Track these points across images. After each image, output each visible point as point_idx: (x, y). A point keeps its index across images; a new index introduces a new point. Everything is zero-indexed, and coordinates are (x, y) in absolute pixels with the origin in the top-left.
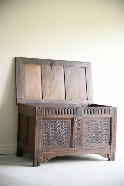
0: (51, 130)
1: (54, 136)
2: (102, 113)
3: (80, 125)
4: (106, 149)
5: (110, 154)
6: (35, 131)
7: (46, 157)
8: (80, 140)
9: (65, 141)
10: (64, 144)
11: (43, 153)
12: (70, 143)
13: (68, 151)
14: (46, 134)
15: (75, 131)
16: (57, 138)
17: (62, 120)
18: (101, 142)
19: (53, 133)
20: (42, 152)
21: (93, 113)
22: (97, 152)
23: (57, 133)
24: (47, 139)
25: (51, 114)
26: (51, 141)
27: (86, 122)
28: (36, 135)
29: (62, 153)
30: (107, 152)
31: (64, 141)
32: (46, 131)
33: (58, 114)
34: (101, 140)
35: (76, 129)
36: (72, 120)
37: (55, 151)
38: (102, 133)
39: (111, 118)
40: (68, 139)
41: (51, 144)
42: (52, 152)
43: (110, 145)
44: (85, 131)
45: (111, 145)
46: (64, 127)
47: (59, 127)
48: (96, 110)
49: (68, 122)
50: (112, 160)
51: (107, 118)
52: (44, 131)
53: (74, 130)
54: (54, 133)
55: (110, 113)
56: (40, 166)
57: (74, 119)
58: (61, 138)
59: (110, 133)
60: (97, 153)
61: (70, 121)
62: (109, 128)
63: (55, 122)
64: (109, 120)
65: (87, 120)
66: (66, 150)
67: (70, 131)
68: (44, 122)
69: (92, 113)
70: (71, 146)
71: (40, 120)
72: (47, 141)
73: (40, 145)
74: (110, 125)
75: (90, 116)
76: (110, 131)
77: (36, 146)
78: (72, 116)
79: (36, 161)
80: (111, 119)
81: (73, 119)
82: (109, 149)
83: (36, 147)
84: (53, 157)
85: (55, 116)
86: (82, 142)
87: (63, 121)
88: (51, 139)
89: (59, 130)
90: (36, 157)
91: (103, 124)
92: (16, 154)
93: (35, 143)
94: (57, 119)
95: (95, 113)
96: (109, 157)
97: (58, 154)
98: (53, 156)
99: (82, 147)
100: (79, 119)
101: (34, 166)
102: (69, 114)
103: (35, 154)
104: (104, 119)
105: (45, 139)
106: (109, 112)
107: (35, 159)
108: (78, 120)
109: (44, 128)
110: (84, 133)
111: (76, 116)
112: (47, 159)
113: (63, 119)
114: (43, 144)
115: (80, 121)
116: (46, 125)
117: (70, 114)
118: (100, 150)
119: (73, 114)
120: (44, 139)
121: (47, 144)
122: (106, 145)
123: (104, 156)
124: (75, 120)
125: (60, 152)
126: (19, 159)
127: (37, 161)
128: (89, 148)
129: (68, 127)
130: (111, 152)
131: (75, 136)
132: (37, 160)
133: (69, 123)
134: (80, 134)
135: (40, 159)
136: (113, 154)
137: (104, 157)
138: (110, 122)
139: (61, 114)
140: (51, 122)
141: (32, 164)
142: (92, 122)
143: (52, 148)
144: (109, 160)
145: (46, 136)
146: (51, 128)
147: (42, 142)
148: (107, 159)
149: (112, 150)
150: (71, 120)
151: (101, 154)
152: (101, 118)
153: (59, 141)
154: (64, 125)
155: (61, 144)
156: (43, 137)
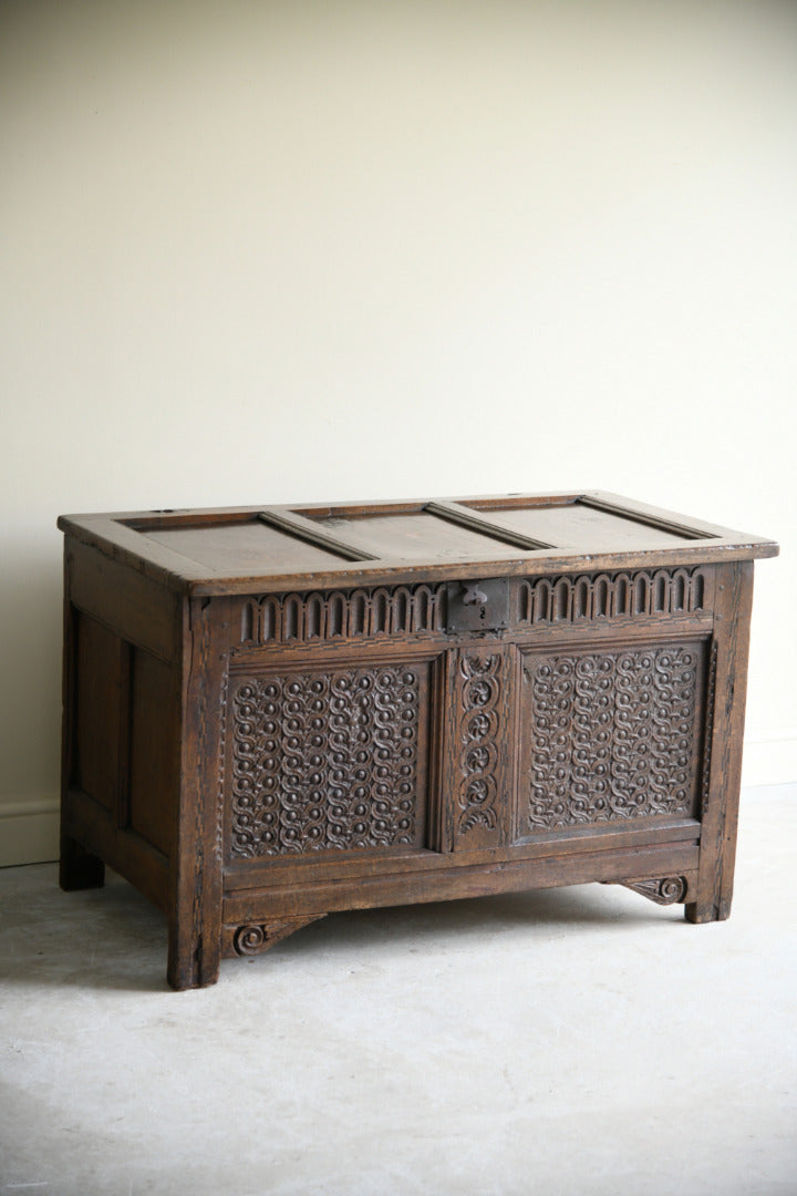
0: (290, 744)
1: (312, 780)
2: (642, 609)
3: (489, 695)
4: (665, 849)
5: (699, 879)
6: (179, 755)
7: (256, 925)
8: (489, 800)
9: (389, 810)
10: (378, 827)
11: (239, 898)
12: (419, 820)
13: (409, 879)
14: (253, 768)
15: (457, 738)
16: (335, 795)
17: (363, 672)
18: (635, 798)
19: (300, 764)
20: (228, 893)
21: (584, 612)
22: (609, 870)
23: (330, 758)
24: (265, 802)
25: (287, 633)
26: (289, 817)
27: (534, 673)
28: (184, 781)
29: (366, 894)
30: (680, 865)
31: (378, 809)
32: (252, 750)
33: (338, 630)
34: (639, 789)
35: (466, 724)
36: (437, 667)
37: (318, 882)
38: (645, 739)
39: (711, 636)
40: (408, 797)
41: (288, 836)
42: (296, 890)
43: (698, 815)
44: (519, 736)
45: (706, 817)
46: (381, 718)
47: (348, 721)
48: (604, 585)
49: (405, 680)
50: (709, 916)
51: (681, 641)
52: (242, 749)
53: (449, 736)
54: (312, 762)
55: (700, 604)
56: (214, 982)
57: (452, 657)
58: (357, 794)
59: (696, 736)
60: (605, 876)
61: (423, 671)
62: (690, 707)
63: (314, 688)
64: (695, 650)
65: (541, 661)
66: (395, 870)
67: (422, 743)
68: (242, 693)
69: (578, 610)
70: (430, 842)
71: (210, 678)
72: (264, 820)
73: (217, 848)
74: (699, 681)
75: (561, 631)
76: (697, 726)
77: (184, 858)
78: (431, 641)
79: (187, 952)
80: (708, 644)
81: (442, 658)
82: (690, 845)
83: (187, 861)
84: (303, 921)
85: (320, 650)
86: (499, 806)
87: (371, 675)
88: (289, 799)
89: (346, 741)
90: (185, 929)
91: (651, 680)
93: (182, 834)
94: (331, 665)
95: (597, 610)
96: (692, 896)
97: (337, 898)
98: (303, 916)
99: (506, 841)
100: (484, 654)
101: (173, 983)
102: (417, 624)
103: (184, 906)
104: (660, 644)
105: (252, 804)
106: (694, 598)
107: (181, 941)
108: (476, 664)
109: (242, 730)
110: (518, 748)
111: (464, 639)
112: (263, 936)
113: (371, 668)
114: (233, 837)
115: (494, 668)
116: (253, 713)
117: (424, 624)
118: (631, 854)
119: (445, 625)
120: (240, 803)
121: (263, 838)
122: (671, 821)
123: (658, 896)
124: (458, 664)
125: (350, 886)
127: (198, 955)
128: (555, 847)
129: (404, 717)
130: (706, 865)
131: (458, 774)
132: (193, 946)
133: (417, 688)
134: (489, 757)
135: (213, 938)
136: (720, 874)
137: (656, 900)
138: (698, 662)
139: (360, 628)
140: (292, 690)
141: (163, 967)
142: (573, 670)
143: (298, 863)
144: (690, 917)
145: (252, 786)
146: (290, 726)
147: (225, 823)
148: (678, 909)
149: (710, 852)
150: (431, 664)
151: (636, 881)
152: (638, 644)
153: (344, 814)
154: (382, 700)
155: (355, 829)
156: (236, 790)
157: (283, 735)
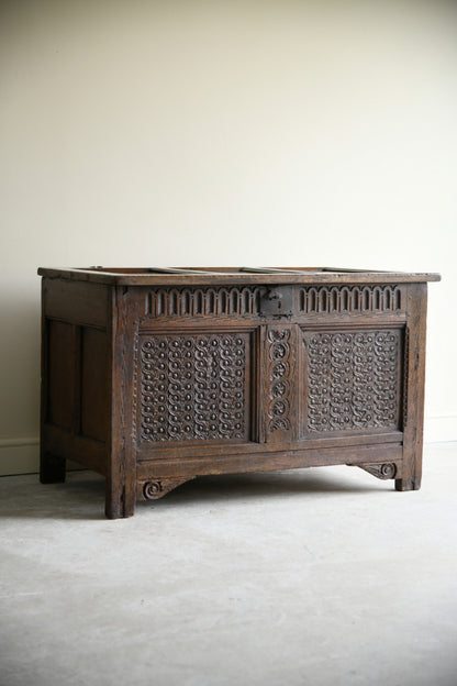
0: (173, 376)
1: (186, 398)
2: (367, 308)
3: (284, 352)
4: (384, 447)
5: (403, 466)
6: (111, 380)
7: (156, 482)
8: (286, 410)
9: (229, 418)
10: (223, 427)
11: (145, 464)
12: (246, 424)
13: (242, 458)
14: (152, 390)
15: (267, 376)
16: (199, 408)
17: (214, 337)
18: (366, 418)
19: (179, 388)
20: (139, 461)
21: (335, 308)
22: (353, 458)
23: (196, 386)
24: (160, 410)
25: (171, 311)
26: (173, 420)
27: (308, 341)
28: (114, 395)
29: (217, 465)
30: (392, 456)
31: (223, 417)
32: (151, 379)
33: (200, 311)
34: (368, 412)
35: (271, 371)
36: (255, 335)
37: (190, 457)
38: (372, 384)
39: (405, 325)
40: (240, 410)
41: (173, 430)
42: (178, 462)
43: (401, 428)
44: (304, 377)
45: (405, 429)
46: (224, 364)
47: (206, 365)
48: (346, 293)
49: (237, 343)
50: (409, 487)
51: (388, 327)
52: (146, 378)
53: (262, 376)
54: (186, 388)
55: (399, 307)
56: (132, 515)
57: (263, 330)
58: (211, 408)
59: (399, 382)
60: (351, 461)
61: (246, 337)
62: (395, 366)
63: (186, 345)
64: (396, 333)
65: (312, 336)
66: (234, 452)
67: (248, 379)
68: (146, 346)
69: (332, 307)
70: (253, 437)
71: (129, 336)
72: (159, 420)
73: (133, 435)
74: (399, 351)
75: (322, 318)
76: (399, 377)
77: (114, 439)
78: (251, 320)
79: (116, 496)
80: (403, 329)
81: (258, 330)
82: (397, 445)
83: (117, 442)
84: (183, 481)
85: (190, 322)
86: (292, 418)
87: (218, 339)
88: (173, 409)
89: (205, 377)
90: (115, 482)
91: (373, 349)
92: (38, 476)
93: (113, 426)
94: (195, 331)
95: (342, 307)
96: (399, 475)
97: (202, 467)
98: (184, 477)
99: (295, 438)
100: (281, 329)
101: (109, 515)
102: (243, 310)
103: (115, 468)
104: (377, 328)
105: (152, 411)
106: (395, 302)
107: (113, 489)
108: (276, 334)
109: (146, 367)
110: (301, 385)
111: (269, 320)
112: (160, 488)
113: (218, 334)
114: (142, 430)
115: (286, 337)
116: (152, 357)
117: (247, 310)
118: (365, 448)
119: (259, 311)
120: (146, 410)
121: (159, 431)
122: (383, 429)
123: (380, 474)
124: (267, 333)
125: (209, 460)
126: (51, 492)
127: (123, 498)
128: (322, 442)
129: (237, 364)
130: (406, 458)
131: (268, 398)
132: (120, 492)
133: (244, 348)
134: (287, 388)
135: (131, 489)
136: (415, 463)
137: (379, 477)
138: (398, 340)
139: (212, 311)
140: (174, 345)
141: (103, 510)
142: (330, 341)
143: (180, 446)
144: (399, 488)
145: (152, 400)
146: (173, 366)
147: (137, 421)
148: (391, 483)
149: (408, 450)
150: (251, 334)
151: (368, 465)
152: (365, 327)
153: (205, 419)
154: (224, 354)
155: (211, 429)
156: (143, 402)
157: (169, 371)
